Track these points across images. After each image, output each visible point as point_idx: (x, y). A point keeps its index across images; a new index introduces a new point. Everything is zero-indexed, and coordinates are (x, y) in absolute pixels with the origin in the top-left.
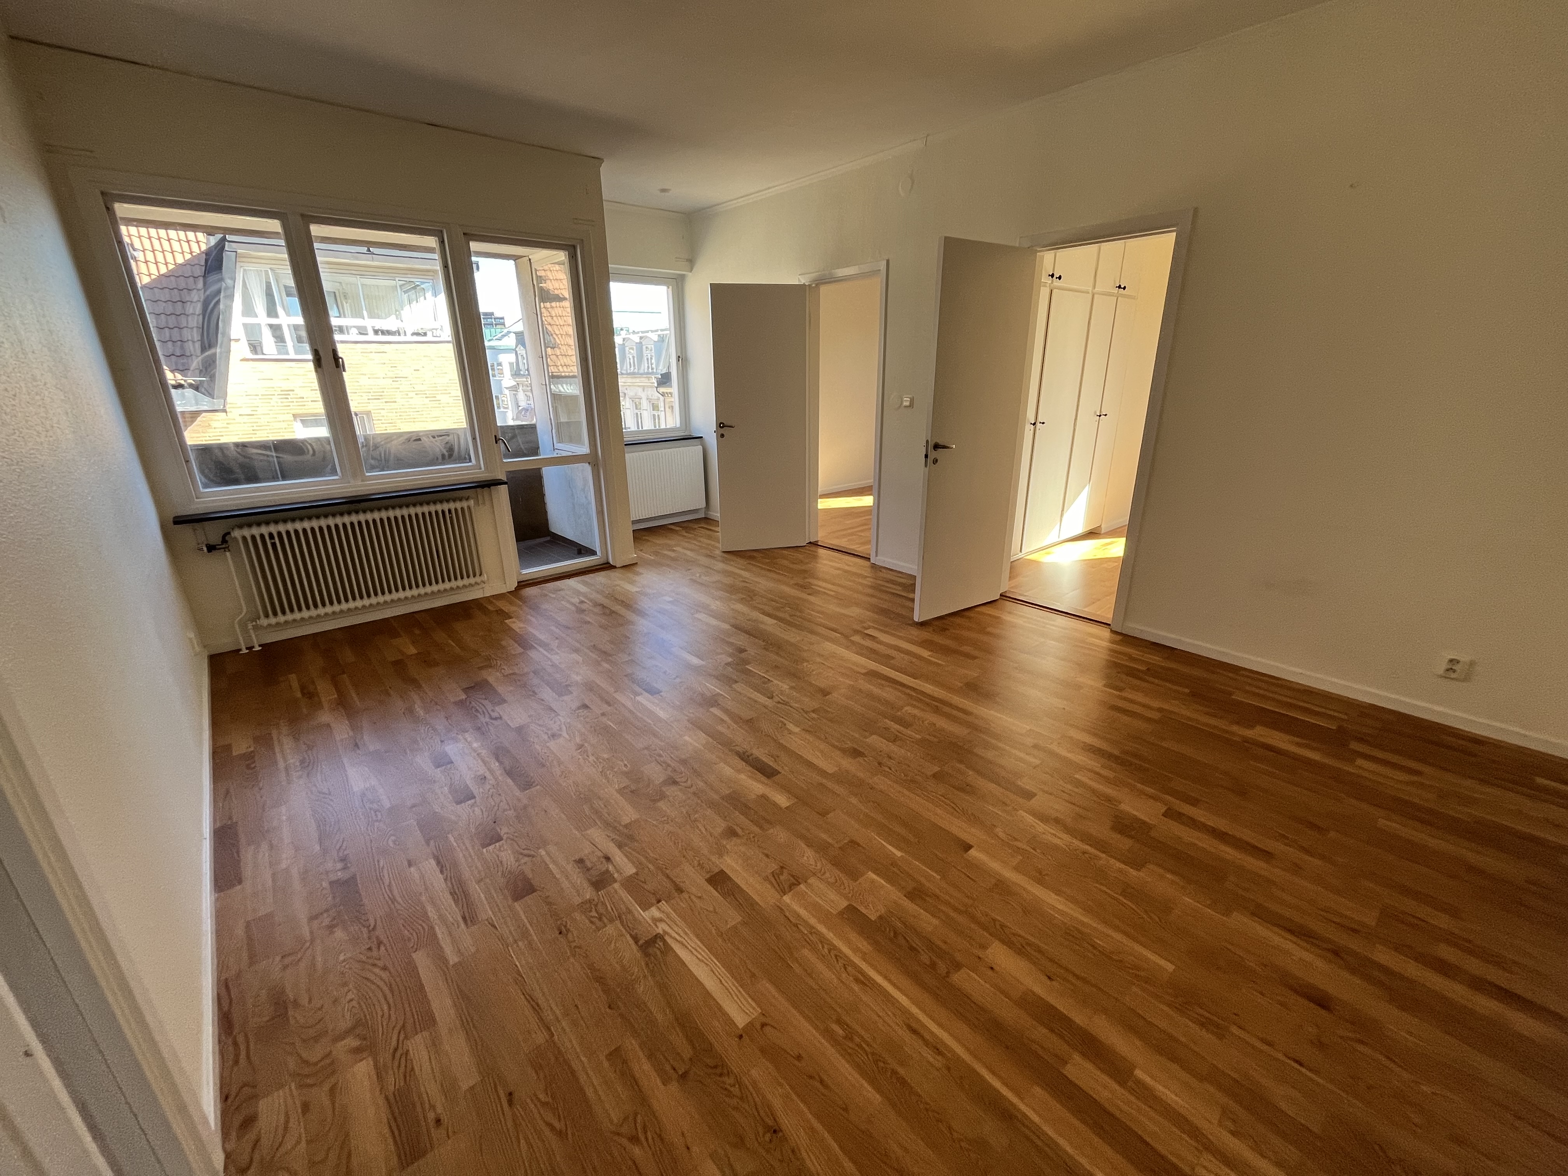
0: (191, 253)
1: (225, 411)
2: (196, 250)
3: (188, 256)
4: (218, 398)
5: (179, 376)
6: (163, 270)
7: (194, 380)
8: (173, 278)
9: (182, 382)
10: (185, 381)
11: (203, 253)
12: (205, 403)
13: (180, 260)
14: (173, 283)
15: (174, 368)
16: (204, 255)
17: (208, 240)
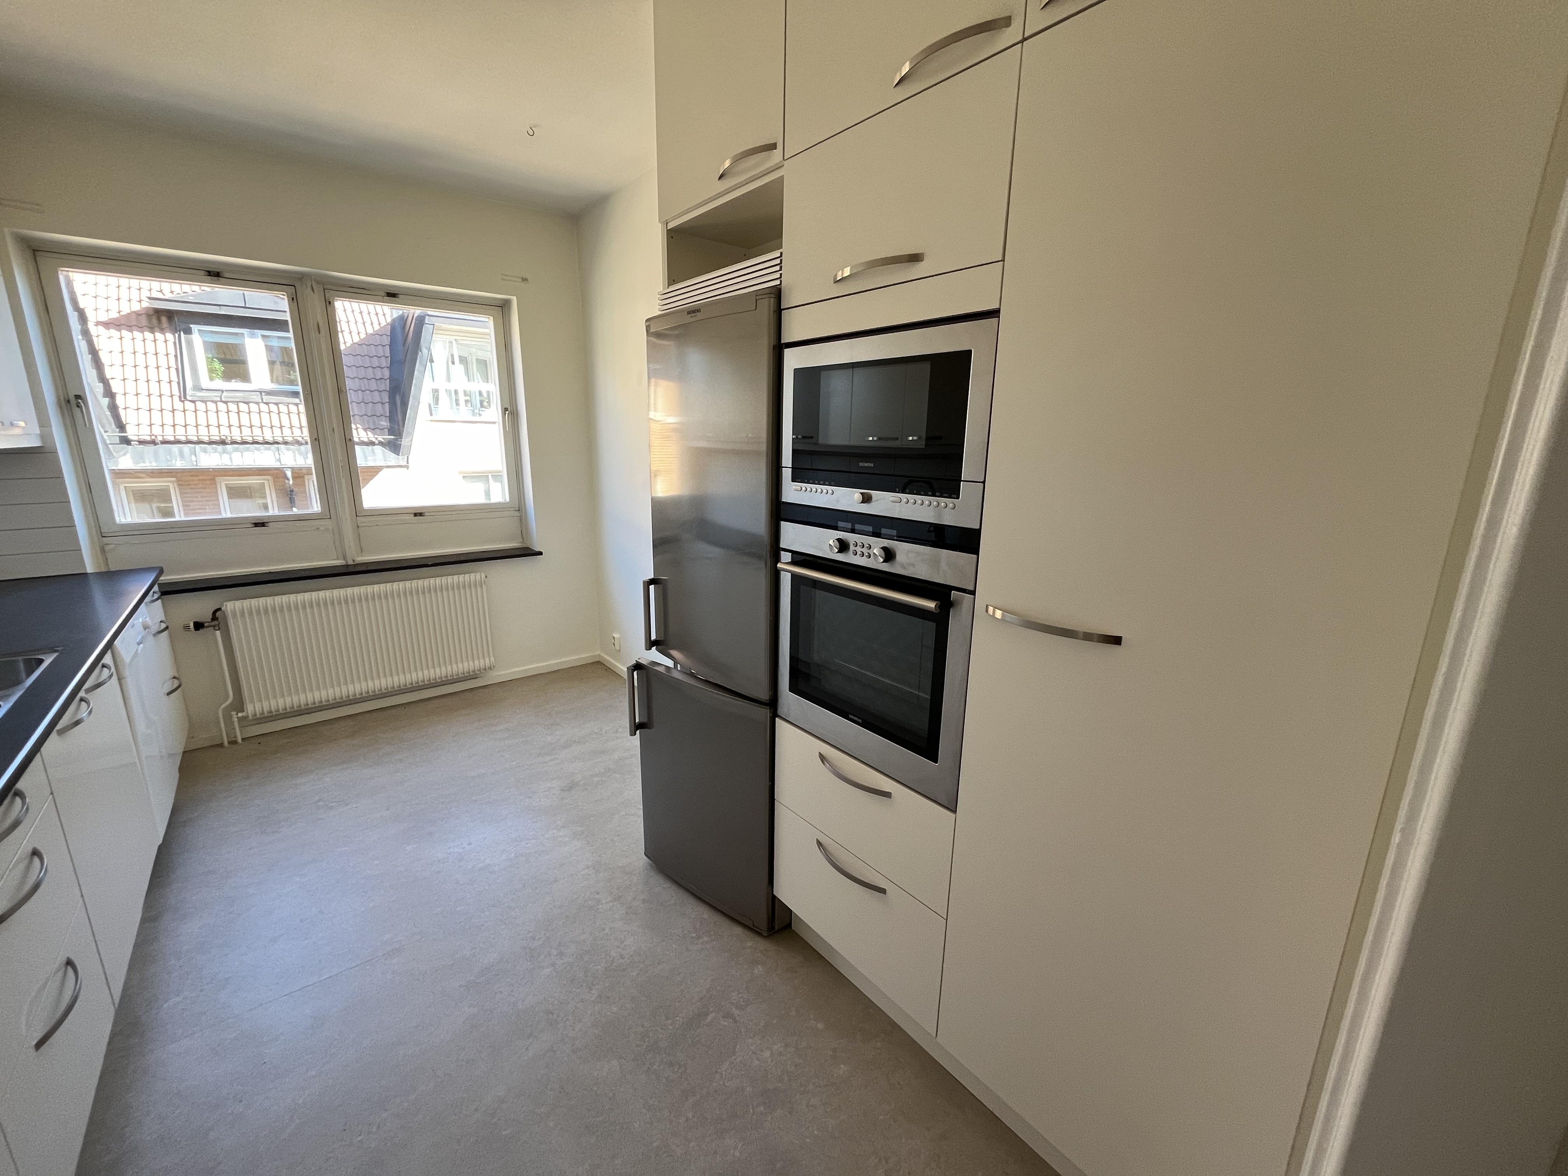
0: (380, 324)
1: (407, 467)
2: (383, 323)
3: (377, 327)
4: (403, 455)
5: (370, 434)
6: (356, 339)
7: (383, 438)
8: (364, 346)
9: (374, 440)
10: (376, 439)
11: (388, 324)
12: (392, 458)
13: (370, 331)
14: (365, 350)
15: (367, 427)
16: (390, 326)
17: (392, 312)
